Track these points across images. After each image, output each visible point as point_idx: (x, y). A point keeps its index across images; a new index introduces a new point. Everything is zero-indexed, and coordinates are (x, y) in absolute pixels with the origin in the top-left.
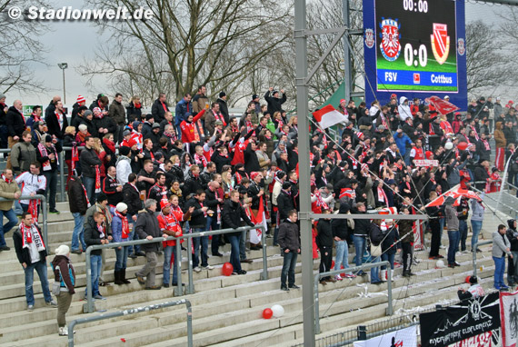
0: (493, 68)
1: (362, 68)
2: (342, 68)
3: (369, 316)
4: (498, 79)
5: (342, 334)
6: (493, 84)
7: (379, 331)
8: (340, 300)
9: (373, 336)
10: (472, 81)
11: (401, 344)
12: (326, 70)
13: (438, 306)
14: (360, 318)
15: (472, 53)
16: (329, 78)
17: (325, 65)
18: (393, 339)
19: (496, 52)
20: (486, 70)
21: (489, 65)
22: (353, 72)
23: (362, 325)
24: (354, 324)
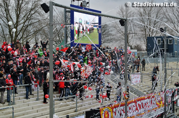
0: (109, 37)
1: (70, 36)
2: (64, 35)
3: (70, 112)
4: (110, 41)
6: (109, 42)
8: (61, 107)
10: (103, 41)
12: (59, 36)
13: (91, 109)
14: (67, 113)
15: (103, 33)
16: (59, 38)
17: (58, 34)
19: (110, 32)
20: (107, 38)
21: (108, 36)
22: (67, 37)
23: (68, 115)
24: (65, 114)
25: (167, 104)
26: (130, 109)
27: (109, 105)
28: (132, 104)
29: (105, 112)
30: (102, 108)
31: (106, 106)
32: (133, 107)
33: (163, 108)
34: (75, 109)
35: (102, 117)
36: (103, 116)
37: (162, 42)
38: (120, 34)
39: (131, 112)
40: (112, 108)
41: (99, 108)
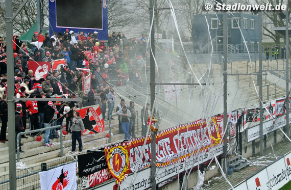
0: (123, 16)
1: (48, 13)
2: (36, 13)
3: (49, 157)
4: (125, 22)
5: (33, 168)
6: (122, 25)
7: (54, 166)
8: (32, 148)
9: (51, 169)
10: (111, 23)
11: (67, 173)
12: (27, 14)
13: (88, 151)
14: (43, 159)
15: (111, 7)
16: (29, 19)
17: (26, 11)
18: (62, 170)
19: (124, 7)
20: (119, 18)
21: (120, 14)
22: (42, 16)
23: (44, 162)
24: (40, 162)
25: (228, 138)
26: (161, 148)
27: (122, 143)
28: (165, 139)
29: (115, 156)
30: (109, 148)
31: (117, 145)
32: (166, 146)
33: (221, 146)
34: (59, 151)
35: (109, 164)
36: (111, 163)
37: (220, 24)
38: (142, 10)
39: (163, 155)
40: (128, 149)
41: (103, 149)
